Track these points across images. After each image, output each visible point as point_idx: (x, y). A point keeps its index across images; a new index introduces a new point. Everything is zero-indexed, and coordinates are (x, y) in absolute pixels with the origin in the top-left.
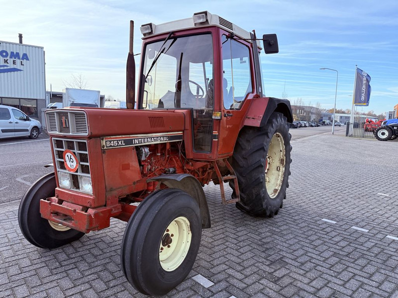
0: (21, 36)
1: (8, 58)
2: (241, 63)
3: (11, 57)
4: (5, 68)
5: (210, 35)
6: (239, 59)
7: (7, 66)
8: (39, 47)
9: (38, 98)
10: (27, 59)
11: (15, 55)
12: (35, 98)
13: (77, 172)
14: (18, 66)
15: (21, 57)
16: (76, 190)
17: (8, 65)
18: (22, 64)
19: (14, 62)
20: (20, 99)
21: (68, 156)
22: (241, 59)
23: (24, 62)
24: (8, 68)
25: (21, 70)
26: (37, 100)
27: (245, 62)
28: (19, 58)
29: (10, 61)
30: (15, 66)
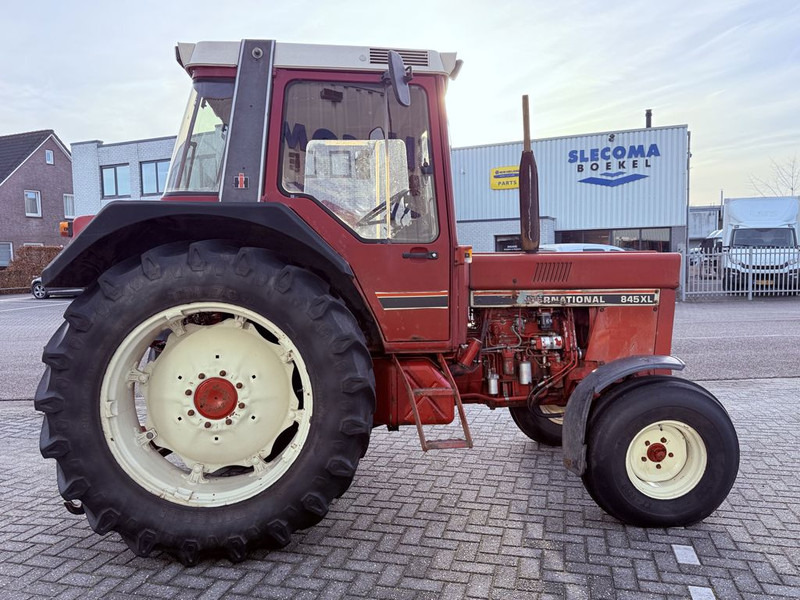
0: (649, 114)
1: (625, 158)
3: (630, 156)
4: (620, 176)
7: (623, 173)
8: (678, 127)
9: (673, 224)
10: (657, 154)
11: (637, 151)
12: (668, 225)
14: (641, 170)
15: (646, 150)
17: (624, 170)
18: (647, 166)
19: (634, 165)
20: (641, 229)
23: (652, 159)
24: (625, 175)
25: (644, 177)
26: (670, 228)
28: (643, 156)
29: (628, 162)
30: (636, 171)
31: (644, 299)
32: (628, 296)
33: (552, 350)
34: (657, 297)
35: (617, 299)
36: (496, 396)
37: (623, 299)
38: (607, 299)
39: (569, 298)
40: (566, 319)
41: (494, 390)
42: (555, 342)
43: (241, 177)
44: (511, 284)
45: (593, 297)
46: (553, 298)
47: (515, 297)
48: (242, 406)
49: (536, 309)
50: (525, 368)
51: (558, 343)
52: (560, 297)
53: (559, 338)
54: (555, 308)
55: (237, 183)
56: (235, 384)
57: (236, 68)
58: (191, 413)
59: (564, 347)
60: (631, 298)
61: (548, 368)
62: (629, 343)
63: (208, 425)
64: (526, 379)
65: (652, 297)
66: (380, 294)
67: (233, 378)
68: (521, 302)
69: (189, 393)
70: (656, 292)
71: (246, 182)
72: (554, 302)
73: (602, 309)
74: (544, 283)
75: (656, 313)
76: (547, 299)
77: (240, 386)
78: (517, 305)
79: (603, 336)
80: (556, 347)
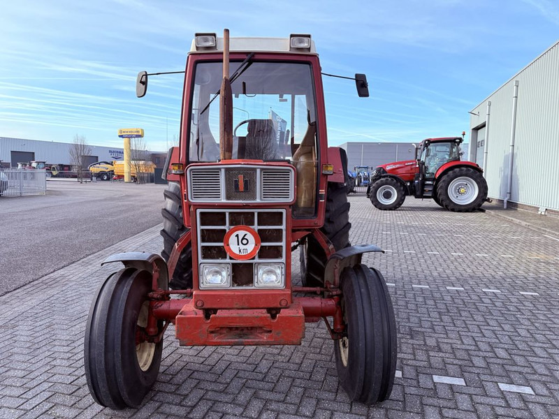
2: (280, 101)
5: (308, 66)
6: (278, 95)
13: (254, 258)
16: (237, 288)
21: (237, 236)
22: (281, 96)
27: (286, 100)
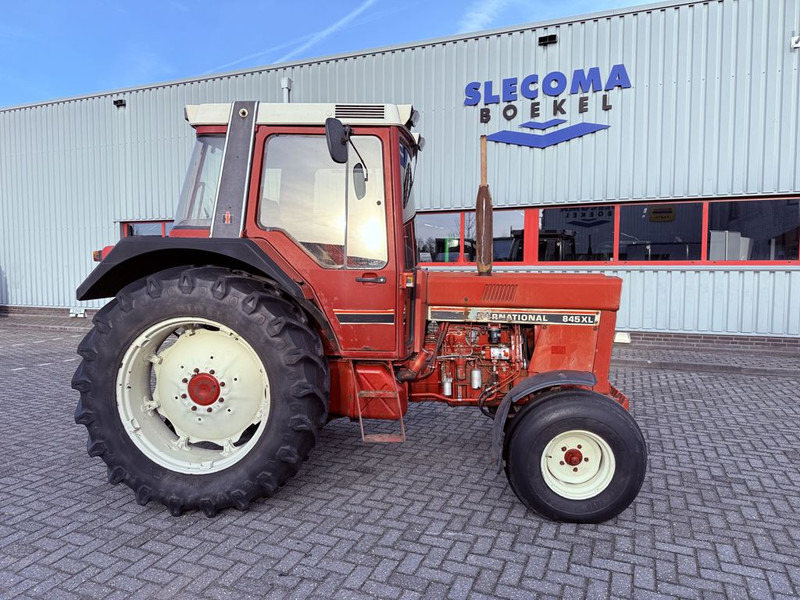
31: (584, 319)
32: (569, 316)
33: (500, 360)
34: (597, 318)
35: (559, 318)
36: (449, 397)
37: (565, 319)
38: (550, 318)
39: (515, 316)
40: (514, 334)
41: (448, 391)
42: (503, 354)
43: (228, 215)
44: (463, 302)
45: (536, 316)
46: (500, 316)
47: (467, 313)
48: (222, 400)
49: (486, 324)
50: (476, 374)
51: (506, 355)
52: (506, 315)
53: (507, 350)
54: (502, 324)
55: (224, 219)
56: (220, 382)
57: (227, 125)
58: (184, 396)
59: (511, 358)
60: (572, 318)
61: (497, 375)
62: (569, 359)
63: (194, 408)
64: (476, 384)
65: (593, 318)
66: (337, 311)
67: (219, 377)
68: (472, 318)
69: (185, 381)
70: (597, 313)
71: (231, 219)
72: (501, 319)
73: (545, 327)
74: (492, 302)
75: (596, 332)
76: (495, 316)
77: (223, 384)
78: (468, 320)
79: (545, 350)
80: (504, 358)
